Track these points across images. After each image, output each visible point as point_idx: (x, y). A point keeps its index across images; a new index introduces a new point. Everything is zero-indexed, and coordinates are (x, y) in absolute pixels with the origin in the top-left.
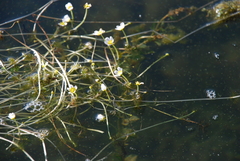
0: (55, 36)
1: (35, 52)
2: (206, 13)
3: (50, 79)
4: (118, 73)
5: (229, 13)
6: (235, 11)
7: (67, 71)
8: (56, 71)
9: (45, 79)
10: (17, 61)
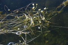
1: (25, 15)
3: (29, 20)
7: (32, 19)
8: (30, 19)
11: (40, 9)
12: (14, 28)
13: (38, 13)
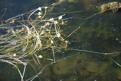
0: (36, 20)
1: (27, 27)
2: (98, 8)
3: (32, 38)
4: (59, 35)
5: (107, 9)
6: (109, 8)
7: (39, 35)
8: (35, 35)
9: (30, 38)
10: (20, 31)
12: (5, 52)
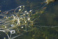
1: (14, 16)
4: (29, 19)
8: (17, 19)
10: (10, 17)
11: (26, 11)
13: (24, 14)
